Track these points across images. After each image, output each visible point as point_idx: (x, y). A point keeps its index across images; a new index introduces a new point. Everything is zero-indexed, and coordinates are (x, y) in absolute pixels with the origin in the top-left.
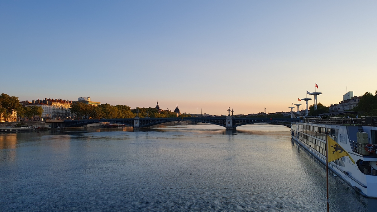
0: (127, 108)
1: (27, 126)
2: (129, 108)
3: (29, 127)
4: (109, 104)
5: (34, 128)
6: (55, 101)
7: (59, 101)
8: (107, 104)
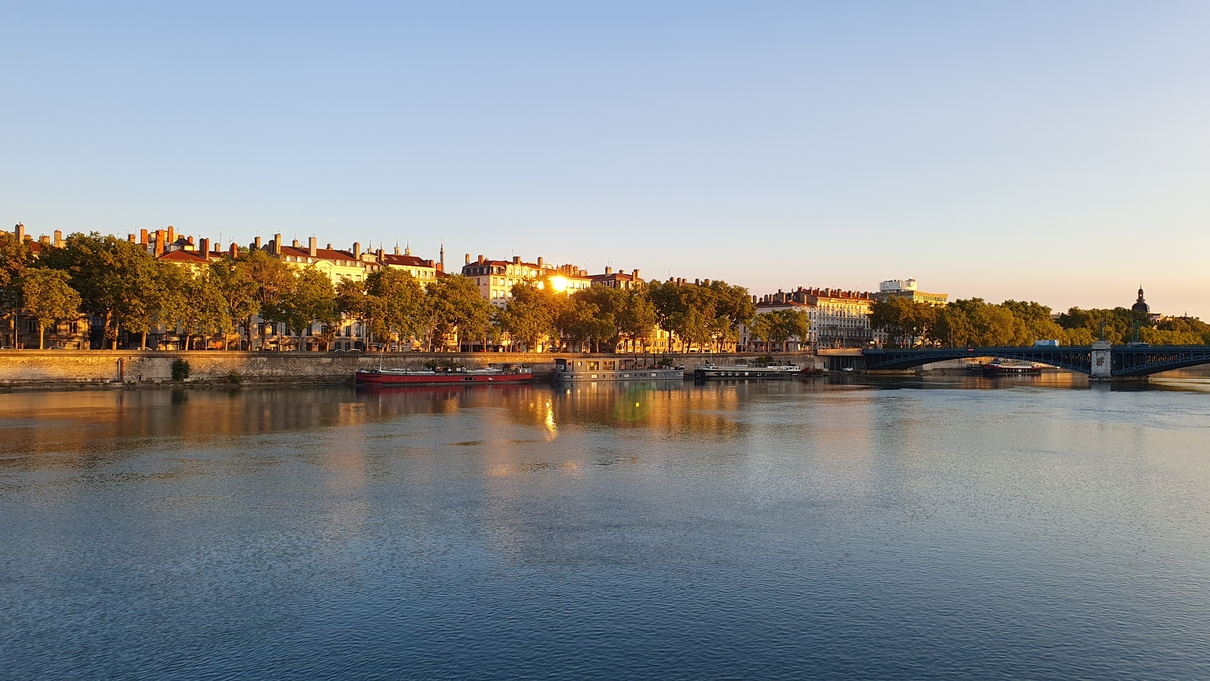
0: (1042, 311)
1: (780, 363)
2: (1046, 310)
3: (784, 368)
4: (980, 300)
5: (795, 370)
6: (824, 294)
7: (835, 294)
8: (974, 300)
